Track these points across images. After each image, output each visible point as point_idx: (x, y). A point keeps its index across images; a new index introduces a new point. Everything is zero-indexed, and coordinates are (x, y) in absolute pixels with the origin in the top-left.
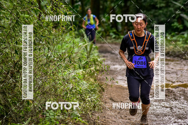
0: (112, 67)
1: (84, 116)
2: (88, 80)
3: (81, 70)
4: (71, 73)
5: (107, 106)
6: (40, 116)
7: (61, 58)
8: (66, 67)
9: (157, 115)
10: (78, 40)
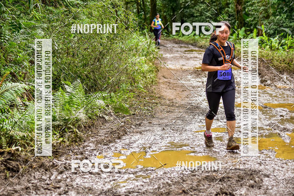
0: (164, 56)
1: (146, 87)
2: (148, 64)
3: (144, 57)
4: (137, 59)
5: (161, 81)
6: (116, 87)
7: (130, 50)
8: (134, 55)
9: (193, 87)
10: (142, 37)
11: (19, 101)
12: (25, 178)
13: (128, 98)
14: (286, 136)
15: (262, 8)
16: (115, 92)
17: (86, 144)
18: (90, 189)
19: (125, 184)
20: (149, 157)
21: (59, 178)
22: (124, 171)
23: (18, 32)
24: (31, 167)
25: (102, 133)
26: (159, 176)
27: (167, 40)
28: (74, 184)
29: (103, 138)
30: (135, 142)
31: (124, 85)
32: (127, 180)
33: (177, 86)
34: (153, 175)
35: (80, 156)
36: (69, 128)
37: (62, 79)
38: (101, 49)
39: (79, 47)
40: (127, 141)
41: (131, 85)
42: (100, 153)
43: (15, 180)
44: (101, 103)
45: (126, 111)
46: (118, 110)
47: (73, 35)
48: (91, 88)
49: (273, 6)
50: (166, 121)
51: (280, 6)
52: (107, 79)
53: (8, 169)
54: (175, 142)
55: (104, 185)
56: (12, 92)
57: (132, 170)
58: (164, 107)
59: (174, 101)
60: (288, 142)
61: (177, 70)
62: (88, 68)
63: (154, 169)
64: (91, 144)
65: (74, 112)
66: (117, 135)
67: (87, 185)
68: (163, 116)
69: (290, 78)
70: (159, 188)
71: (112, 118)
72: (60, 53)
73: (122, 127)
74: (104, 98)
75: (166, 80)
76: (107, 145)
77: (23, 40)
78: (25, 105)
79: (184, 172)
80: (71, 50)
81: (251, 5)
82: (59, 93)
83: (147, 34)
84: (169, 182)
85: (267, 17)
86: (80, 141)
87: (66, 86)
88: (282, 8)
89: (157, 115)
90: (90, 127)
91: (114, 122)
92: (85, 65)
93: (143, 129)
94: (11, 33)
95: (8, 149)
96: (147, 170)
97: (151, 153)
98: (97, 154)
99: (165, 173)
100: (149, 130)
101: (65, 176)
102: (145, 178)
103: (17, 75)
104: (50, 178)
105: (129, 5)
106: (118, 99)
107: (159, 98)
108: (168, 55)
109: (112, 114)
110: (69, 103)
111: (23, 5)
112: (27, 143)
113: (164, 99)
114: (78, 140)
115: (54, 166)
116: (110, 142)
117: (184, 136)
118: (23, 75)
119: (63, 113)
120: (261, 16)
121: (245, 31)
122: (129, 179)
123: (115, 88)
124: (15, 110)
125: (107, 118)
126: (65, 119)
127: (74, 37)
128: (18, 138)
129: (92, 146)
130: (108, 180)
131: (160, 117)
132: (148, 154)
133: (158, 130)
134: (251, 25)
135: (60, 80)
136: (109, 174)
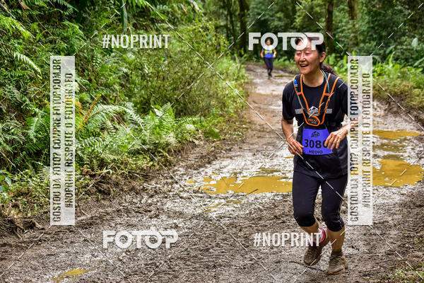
11: (109, 123)
12: (117, 201)
13: (218, 122)
14: (377, 162)
15: (352, 35)
16: (205, 116)
17: (176, 168)
18: (181, 214)
19: (216, 209)
20: (240, 182)
21: (149, 201)
22: (214, 196)
23: (110, 55)
24: (122, 190)
25: (192, 157)
26: (250, 201)
27: (257, 65)
28: (165, 207)
29: (193, 162)
30: (225, 167)
31: (214, 110)
32: (217, 205)
33: (268, 112)
34: (244, 201)
35: (170, 181)
36: (159, 152)
37: (152, 102)
38: (191, 72)
39: (169, 70)
40: (218, 166)
41: (222, 110)
42: (190, 178)
43: (106, 203)
44: (191, 127)
45: (216, 136)
46: (209, 135)
47: (163, 59)
48: (182, 111)
49: (362, 33)
50: (257, 146)
51: (370, 34)
52: (197, 103)
53: (100, 191)
54: (266, 167)
55: (195, 209)
56: (104, 114)
57: (223, 195)
58: (254, 132)
59: (265, 126)
60: (379, 168)
61: (267, 95)
62: (178, 92)
63: (245, 194)
64: (180, 169)
65: (164, 136)
66: (207, 159)
67: (177, 209)
68: (254, 141)
69: (380, 105)
70: (250, 213)
71: (202, 143)
72: (150, 77)
73: (212, 152)
74: (194, 123)
75: (256, 105)
76: (197, 169)
77: (114, 63)
78: (115, 128)
79: (276, 198)
80: (161, 73)
81: (342, 32)
82: (149, 117)
83: (237, 59)
84: (261, 207)
85: (357, 44)
86: (170, 165)
87: (156, 110)
88: (371, 35)
89: (248, 140)
90: (179, 151)
91: (204, 147)
92: (175, 89)
93: (234, 154)
94: (103, 57)
95: (99, 172)
96: (238, 196)
97: (242, 179)
98: (187, 179)
99: (256, 199)
100: (240, 155)
101: (155, 200)
102: (236, 203)
103: (108, 98)
104: (140, 201)
105: (218, 30)
106: (208, 124)
107: (249, 123)
108: (258, 81)
109: (202, 138)
110: (159, 126)
111: (115, 28)
112: (118, 166)
113: (255, 124)
114: (168, 164)
115: (144, 189)
116: (200, 166)
117: (275, 161)
118: (113, 98)
119: (153, 137)
120: (351, 43)
121: (336, 57)
122: (220, 204)
123: (205, 112)
124: (106, 132)
125: (197, 142)
126: (155, 143)
127: (164, 61)
128: (109, 161)
129: (182, 170)
130: (198, 205)
131: (251, 142)
132: (238, 179)
133: (249, 156)
134: (341, 52)
135: (150, 104)
136: (199, 199)
